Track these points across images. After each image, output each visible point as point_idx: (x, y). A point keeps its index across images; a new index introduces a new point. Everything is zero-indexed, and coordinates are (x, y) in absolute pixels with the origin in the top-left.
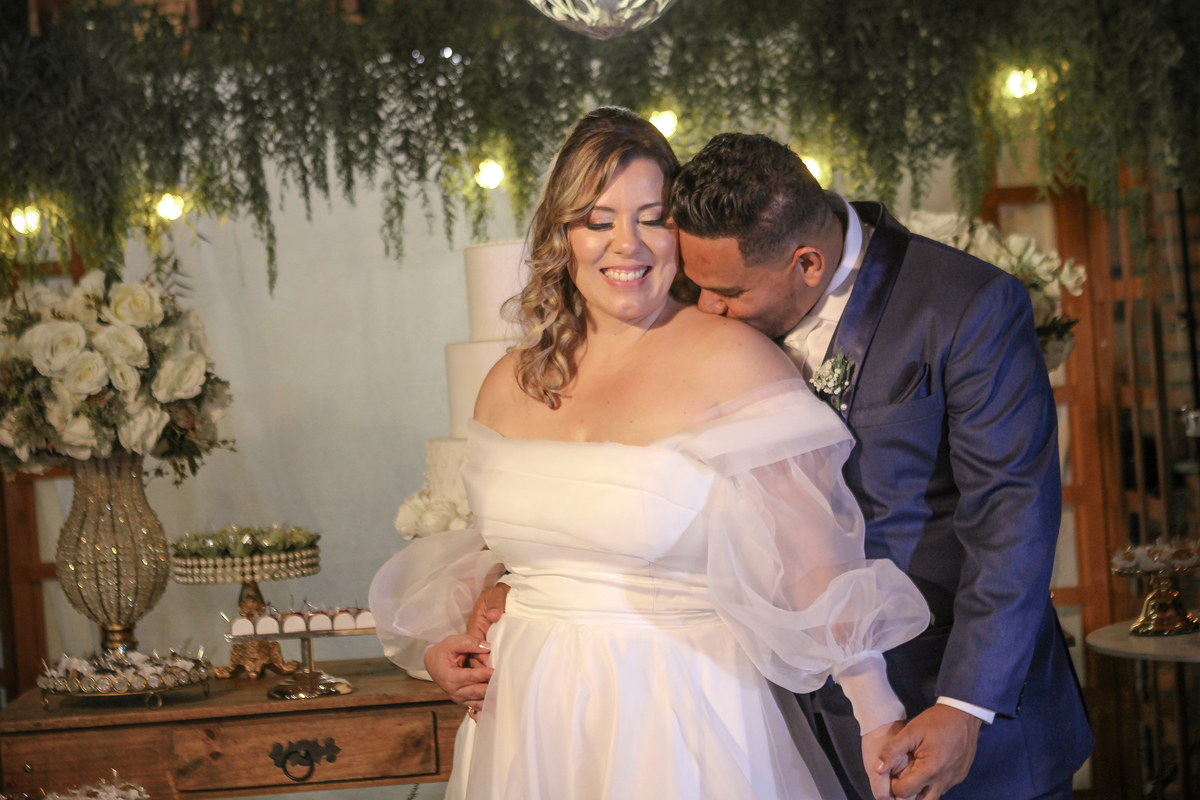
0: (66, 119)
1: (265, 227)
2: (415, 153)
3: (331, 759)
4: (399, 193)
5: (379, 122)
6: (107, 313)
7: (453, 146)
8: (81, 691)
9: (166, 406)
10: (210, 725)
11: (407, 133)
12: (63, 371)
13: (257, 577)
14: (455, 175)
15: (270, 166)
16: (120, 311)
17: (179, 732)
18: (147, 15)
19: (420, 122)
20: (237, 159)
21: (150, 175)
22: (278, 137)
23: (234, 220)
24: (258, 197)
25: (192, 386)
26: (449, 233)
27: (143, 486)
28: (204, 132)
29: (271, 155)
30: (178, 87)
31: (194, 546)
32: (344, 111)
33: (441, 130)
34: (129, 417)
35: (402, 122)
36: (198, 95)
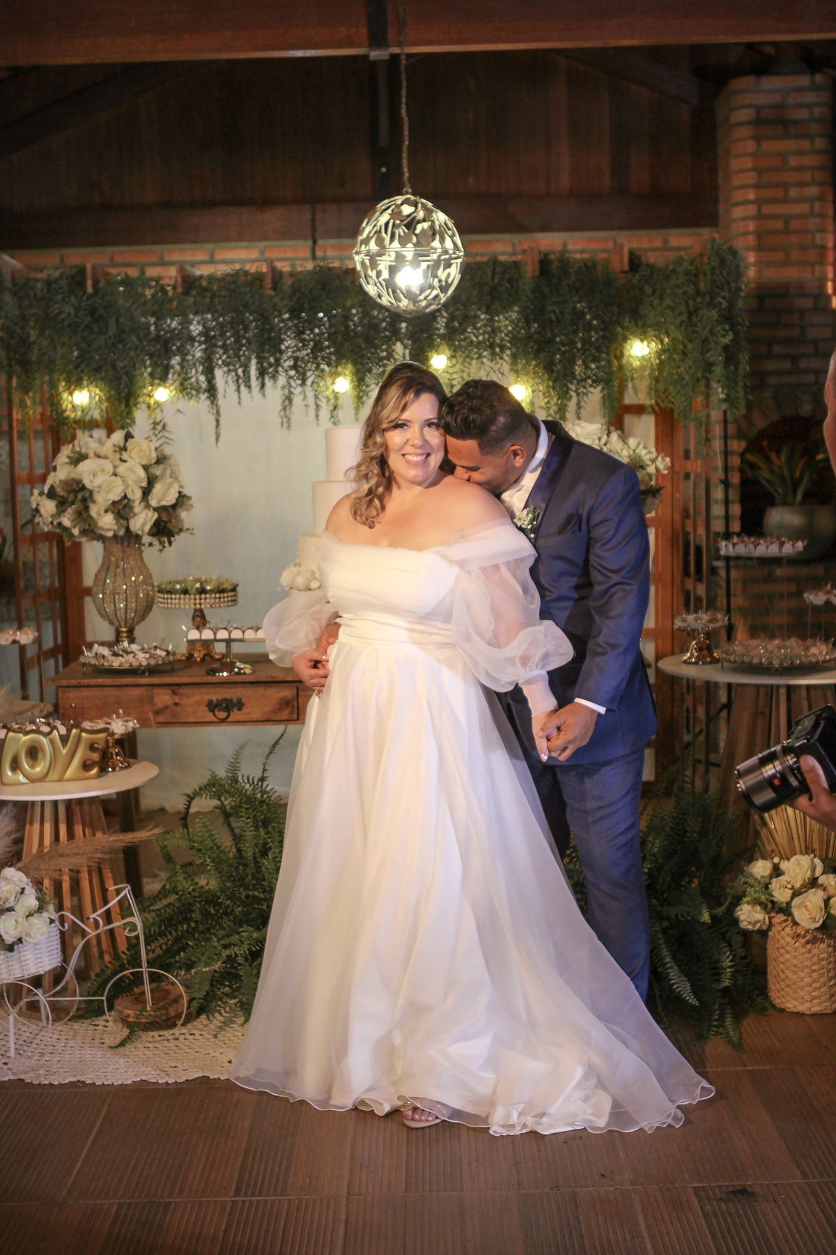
0: (106, 340)
1: (215, 407)
2: (300, 369)
3: (240, 709)
4: (291, 393)
5: (281, 352)
6: (125, 456)
7: (322, 366)
8: (103, 665)
9: (156, 509)
10: (174, 688)
11: (296, 359)
12: (100, 487)
13: (203, 606)
14: (322, 384)
15: (219, 373)
16: (133, 455)
17: (156, 691)
18: (154, 283)
19: (304, 352)
20: (200, 369)
21: (152, 375)
22: (224, 357)
23: (198, 402)
24: (212, 390)
25: (170, 499)
26: (317, 416)
27: (141, 552)
28: (183, 353)
29: (220, 367)
30: (169, 326)
31: (169, 587)
32: (262, 344)
33: (315, 358)
34: (135, 515)
35: (294, 352)
36: (180, 331)
